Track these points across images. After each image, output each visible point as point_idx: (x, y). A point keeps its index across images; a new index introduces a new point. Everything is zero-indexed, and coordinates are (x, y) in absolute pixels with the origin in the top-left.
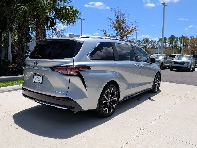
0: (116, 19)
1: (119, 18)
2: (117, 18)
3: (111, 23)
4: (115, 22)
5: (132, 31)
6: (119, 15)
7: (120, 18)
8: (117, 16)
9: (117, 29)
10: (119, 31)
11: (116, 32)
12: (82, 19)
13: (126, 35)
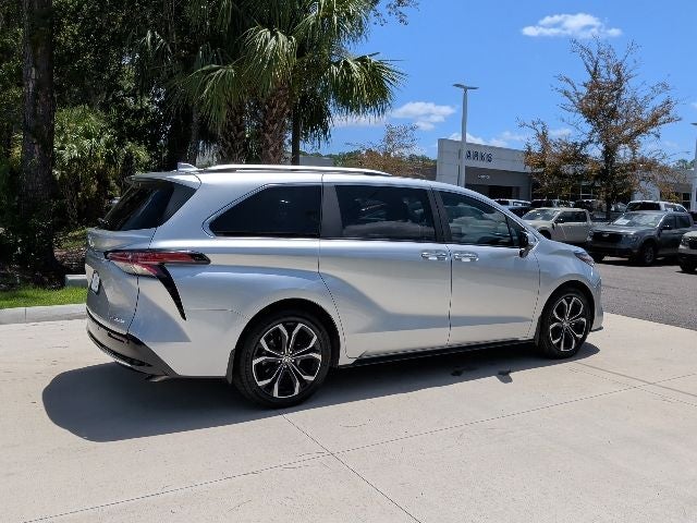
0: (588, 78)
1: (603, 72)
2: (595, 74)
3: (566, 94)
4: (585, 91)
5: (654, 121)
6: (602, 63)
7: (607, 76)
8: (592, 69)
9: (591, 115)
10: (599, 124)
11: (588, 128)
12: (466, 89)
13: (629, 140)
